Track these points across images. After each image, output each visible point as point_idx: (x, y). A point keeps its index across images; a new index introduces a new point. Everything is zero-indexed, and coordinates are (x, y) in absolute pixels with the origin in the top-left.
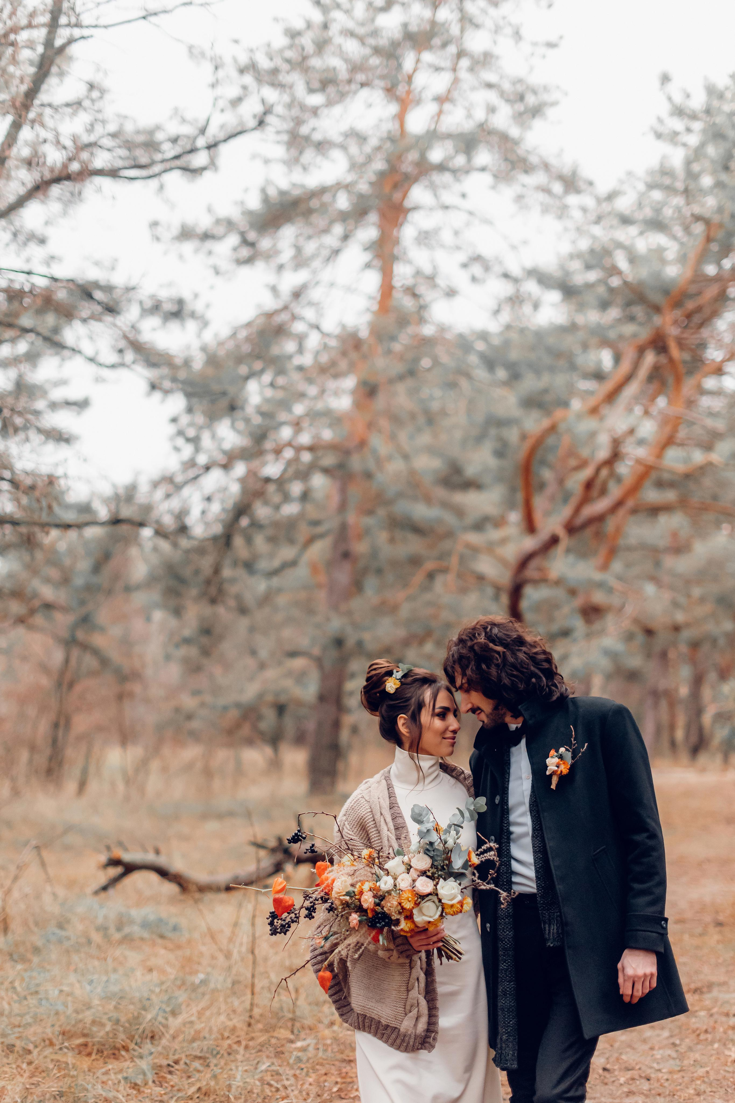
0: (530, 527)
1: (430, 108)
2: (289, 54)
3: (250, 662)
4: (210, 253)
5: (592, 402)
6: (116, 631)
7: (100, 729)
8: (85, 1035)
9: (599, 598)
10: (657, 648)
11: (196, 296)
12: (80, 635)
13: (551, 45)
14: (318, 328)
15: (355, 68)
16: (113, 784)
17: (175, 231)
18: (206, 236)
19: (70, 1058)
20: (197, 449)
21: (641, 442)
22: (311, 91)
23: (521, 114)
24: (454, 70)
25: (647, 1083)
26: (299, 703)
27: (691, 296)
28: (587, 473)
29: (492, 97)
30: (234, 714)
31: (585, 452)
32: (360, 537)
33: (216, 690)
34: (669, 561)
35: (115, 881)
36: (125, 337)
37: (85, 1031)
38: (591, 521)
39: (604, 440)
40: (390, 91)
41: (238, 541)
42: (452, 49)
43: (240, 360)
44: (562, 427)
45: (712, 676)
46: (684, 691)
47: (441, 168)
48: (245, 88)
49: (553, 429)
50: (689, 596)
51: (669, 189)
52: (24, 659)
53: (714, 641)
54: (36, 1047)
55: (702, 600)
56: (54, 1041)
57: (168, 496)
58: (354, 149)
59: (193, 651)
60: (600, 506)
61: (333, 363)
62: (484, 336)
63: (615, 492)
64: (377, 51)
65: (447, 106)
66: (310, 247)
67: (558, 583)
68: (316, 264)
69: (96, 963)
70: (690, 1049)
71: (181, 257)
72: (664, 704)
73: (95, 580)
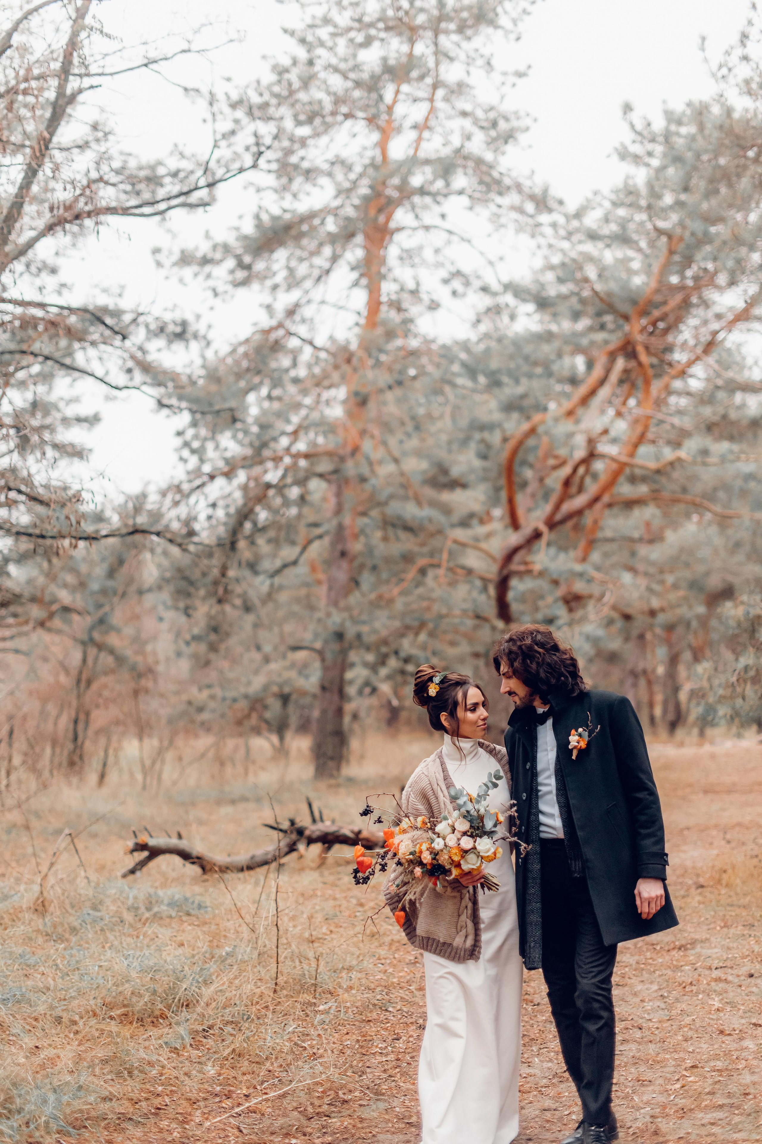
0: (515, 524)
1: (409, 136)
2: (276, 89)
3: (257, 656)
4: (209, 276)
5: (567, 405)
6: (129, 631)
7: (117, 722)
8: (125, 1006)
9: (579, 587)
10: (635, 633)
11: (198, 317)
12: (96, 635)
13: (520, 75)
14: (311, 343)
15: (338, 101)
16: (132, 775)
17: (176, 256)
18: (205, 261)
19: (113, 1027)
20: (202, 461)
21: (614, 441)
22: (299, 123)
23: (494, 140)
24: (432, 100)
25: (639, 1032)
26: (304, 693)
27: (657, 306)
28: (566, 471)
29: (467, 123)
30: (243, 705)
31: (562, 452)
32: (356, 536)
33: (224, 683)
34: (643, 550)
35: (142, 864)
36: (133, 357)
37: (125, 1002)
38: (570, 516)
39: (580, 441)
40: (371, 120)
41: (242, 544)
42: (429, 81)
43: (239, 376)
44: (540, 430)
45: (687, 656)
46: (661, 670)
47: (422, 191)
48: (237, 121)
49: (533, 431)
50: (662, 582)
51: (633, 206)
52: (45, 659)
53: (688, 625)
54: (82, 1018)
55: (675, 586)
56: (98, 1011)
57: (176, 504)
58: (340, 176)
59: (202, 648)
60: (579, 501)
61: (326, 376)
62: (465, 346)
63: (592, 488)
64: (358, 84)
65: (426, 134)
66: (302, 269)
67: (541, 574)
68: (308, 284)
69: (129, 940)
70: (677, 1000)
71: (181, 281)
72: (642, 682)
73: (110, 583)
